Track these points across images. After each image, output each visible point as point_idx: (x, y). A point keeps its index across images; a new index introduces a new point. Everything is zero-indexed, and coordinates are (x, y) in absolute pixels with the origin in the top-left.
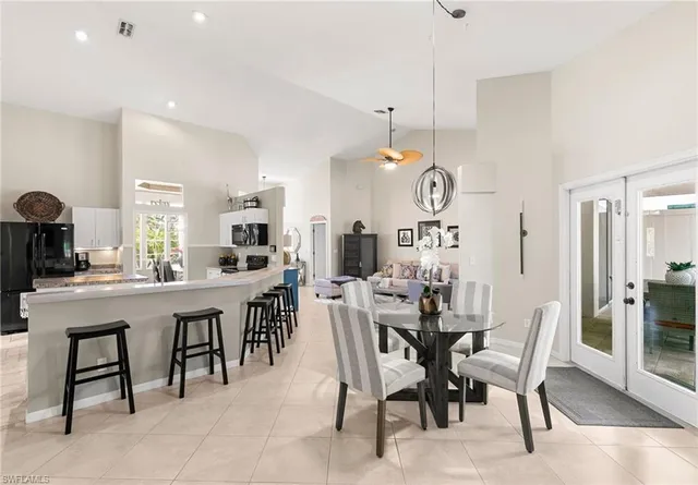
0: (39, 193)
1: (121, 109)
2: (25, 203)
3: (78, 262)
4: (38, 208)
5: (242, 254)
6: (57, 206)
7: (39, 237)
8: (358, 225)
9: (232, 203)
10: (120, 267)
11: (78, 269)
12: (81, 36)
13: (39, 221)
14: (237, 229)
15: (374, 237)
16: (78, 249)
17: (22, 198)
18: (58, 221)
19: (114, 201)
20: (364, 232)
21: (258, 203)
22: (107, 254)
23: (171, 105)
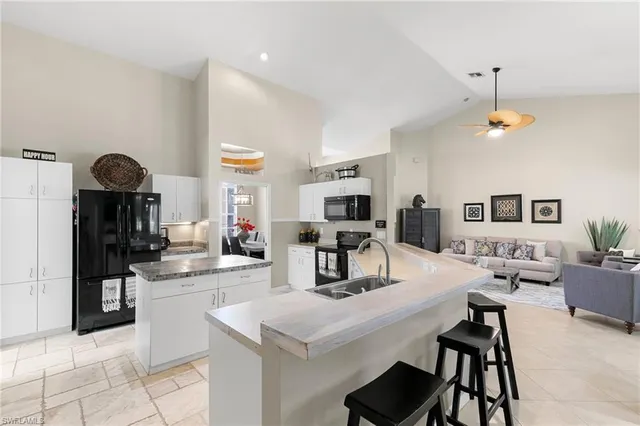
0: (117, 156)
1: (207, 60)
2: (101, 168)
4: (118, 174)
6: (138, 174)
7: (124, 210)
8: (418, 200)
9: (312, 175)
10: (206, 246)
14: (329, 201)
15: (437, 211)
17: (99, 161)
18: (140, 190)
20: (424, 206)
21: (356, 172)
22: (185, 230)
23: (264, 57)
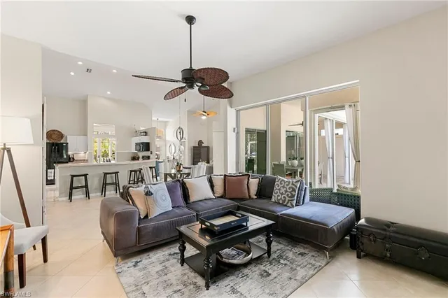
0: (54, 130)
1: (88, 95)
2: (49, 134)
3: (70, 158)
4: (54, 136)
5: (141, 154)
6: (61, 136)
7: (55, 148)
8: (200, 142)
9: (136, 133)
10: (87, 160)
11: (70, 161)
12: (72, 74)
13: (55, 142)
14: (137, 144)
15: (208, 148)
16: (70, 153)
18: (62, 142)
19: (85, 133)
21: (146, 134)
22: (81, 155)
23: (109, 93)
